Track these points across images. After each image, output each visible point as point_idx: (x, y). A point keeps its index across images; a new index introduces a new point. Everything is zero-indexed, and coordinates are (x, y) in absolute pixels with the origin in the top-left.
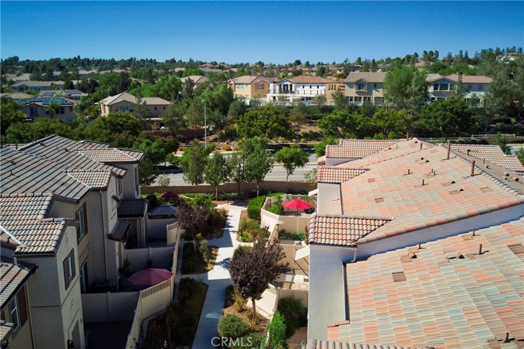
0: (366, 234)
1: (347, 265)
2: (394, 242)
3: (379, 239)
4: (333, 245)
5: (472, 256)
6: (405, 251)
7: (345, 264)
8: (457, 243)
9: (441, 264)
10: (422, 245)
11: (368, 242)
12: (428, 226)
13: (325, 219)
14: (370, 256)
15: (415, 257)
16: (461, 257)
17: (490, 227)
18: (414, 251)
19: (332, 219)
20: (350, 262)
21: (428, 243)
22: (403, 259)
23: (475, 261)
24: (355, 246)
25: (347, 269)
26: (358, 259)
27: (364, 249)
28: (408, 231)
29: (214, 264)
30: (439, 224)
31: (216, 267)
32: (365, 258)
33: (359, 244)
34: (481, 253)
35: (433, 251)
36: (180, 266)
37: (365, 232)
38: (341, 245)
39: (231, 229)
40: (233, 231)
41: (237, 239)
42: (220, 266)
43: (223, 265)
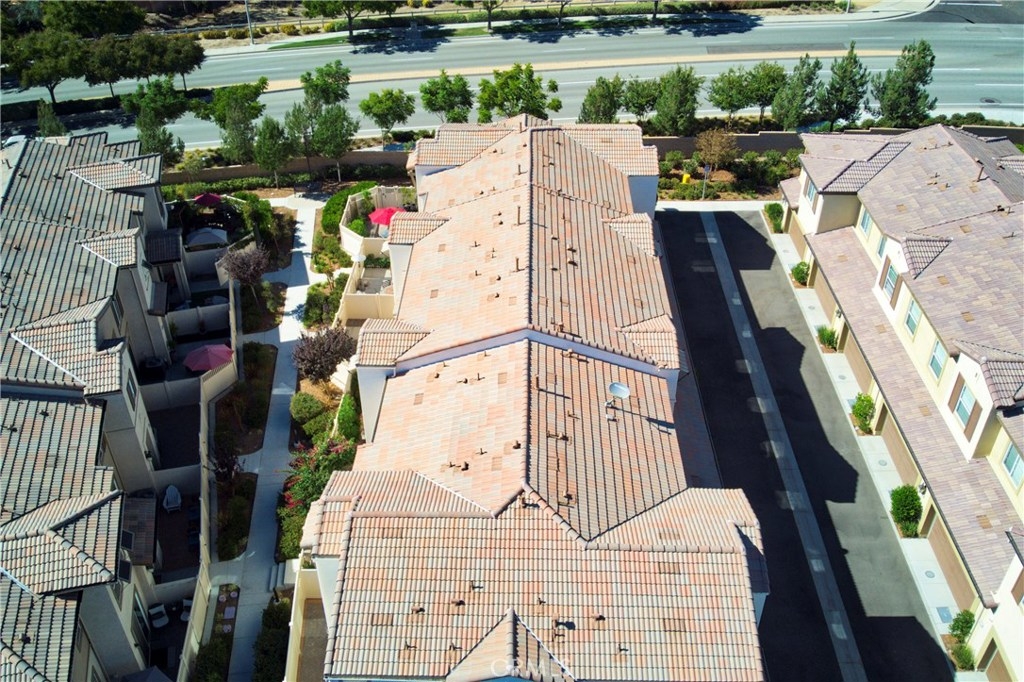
0: (406, 351)
1: (388, 380)
3: (413, 359)
4: (375, 366)
5: (472, 382)
9: (450, 388)
10: (446, 362)
11: (405, 360)
12: (452, 347)
14: (408, 371)
15: (438, 376)
16: (466, 382)
17: (501, 347)
18: (439, 368)
19: (379, 335)
20: (390, 378)
21: (453, 360)
22: (429, 377)
23: (473, 387)
24: (394, 366)
25: (388, 383)
26: (398, 375)
27: (401, 367)
28: (435, 352)
29: (283, 314)
30: (460, 345)
31: (285, 319)
32: (402, 373)
33: (399, 362)
34: (479, 380)
35: (457, 367)
36: (240, 322)
38: (383, 366)
39: (303, 250)
40: (307, 254)
41: (311, 268)
42: (291, 317)
43: (295, 316)
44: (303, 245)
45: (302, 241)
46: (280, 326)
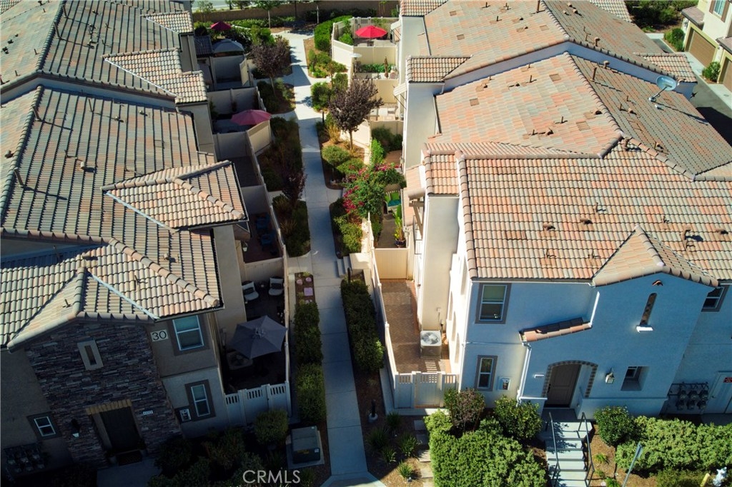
0: (452, 71)
1: (437, 97)
2: (472, 76)
3: (460, 75)
4: (427, 82)
5: (525, 84)
6: (480, 83)
7: (435, 96)
8: (517, 74)
9: (503, 91)
10: (492, 77)
11: (453, 77)
12: (497, 62)
13: (418, 60)
14: (454, 88)
15: (486, 87)
16: (518, 85)
17: (542, 61)
18: (485, 82)
19: (425, 60)
20: (439, 94)
21: (497, 75)
22: (478, 89)
23: (526, 87)
24: (443, 82)
25: (437, 100)
26: (445, 92)
27: (449, 84)
28: (482, 67)
29: (295, 103)
30: (505, 60)
31: (297, 106)
32: (450, 90)
33: (446, 79)
34: (531, 82)
35: (500, 80)
37: (450, 70)
38: (433, 82)
39: (300, 64)
40: (304, 66)
41: (310, 75)
42: (302, 105)
43: (305, 104)
44: (299, 61)
45: (297, 59)
46: (295, 110)
